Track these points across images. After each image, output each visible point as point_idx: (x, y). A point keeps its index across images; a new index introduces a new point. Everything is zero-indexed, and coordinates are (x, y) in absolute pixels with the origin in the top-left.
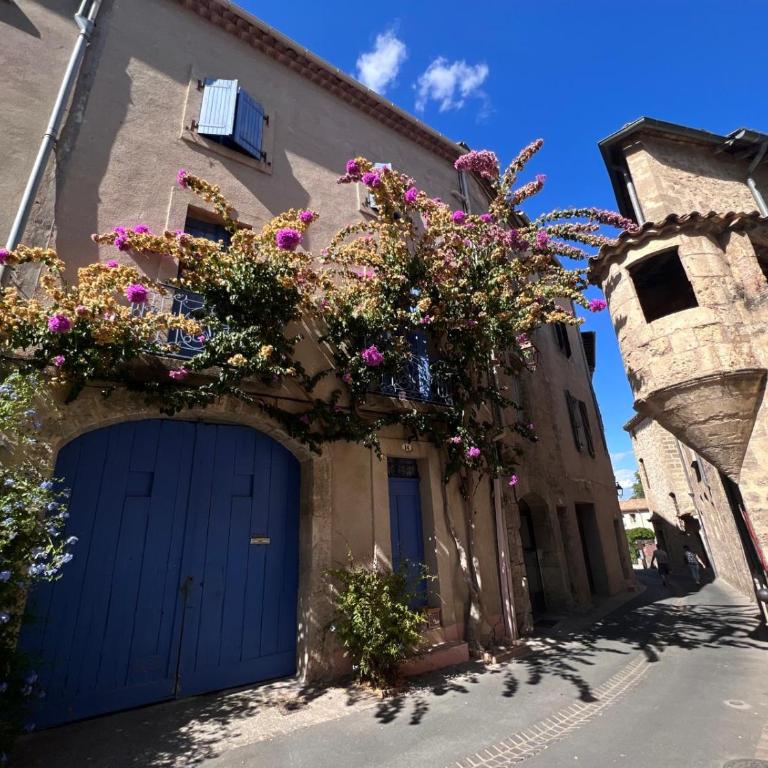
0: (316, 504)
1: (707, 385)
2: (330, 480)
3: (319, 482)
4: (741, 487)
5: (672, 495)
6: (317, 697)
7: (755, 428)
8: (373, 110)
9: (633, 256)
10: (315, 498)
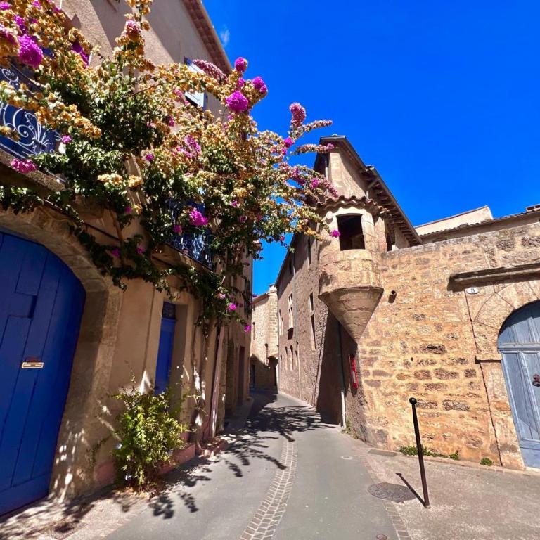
0: (105, 332)
1: (363, 291)
2: (119, 312)
3: (110, 312)
4: (359, 346)
5: (267, 345)
6: (86, 513)
7: (372, 317)
8: (197, 20)
9: (342, 211)
10: (104, 327)
